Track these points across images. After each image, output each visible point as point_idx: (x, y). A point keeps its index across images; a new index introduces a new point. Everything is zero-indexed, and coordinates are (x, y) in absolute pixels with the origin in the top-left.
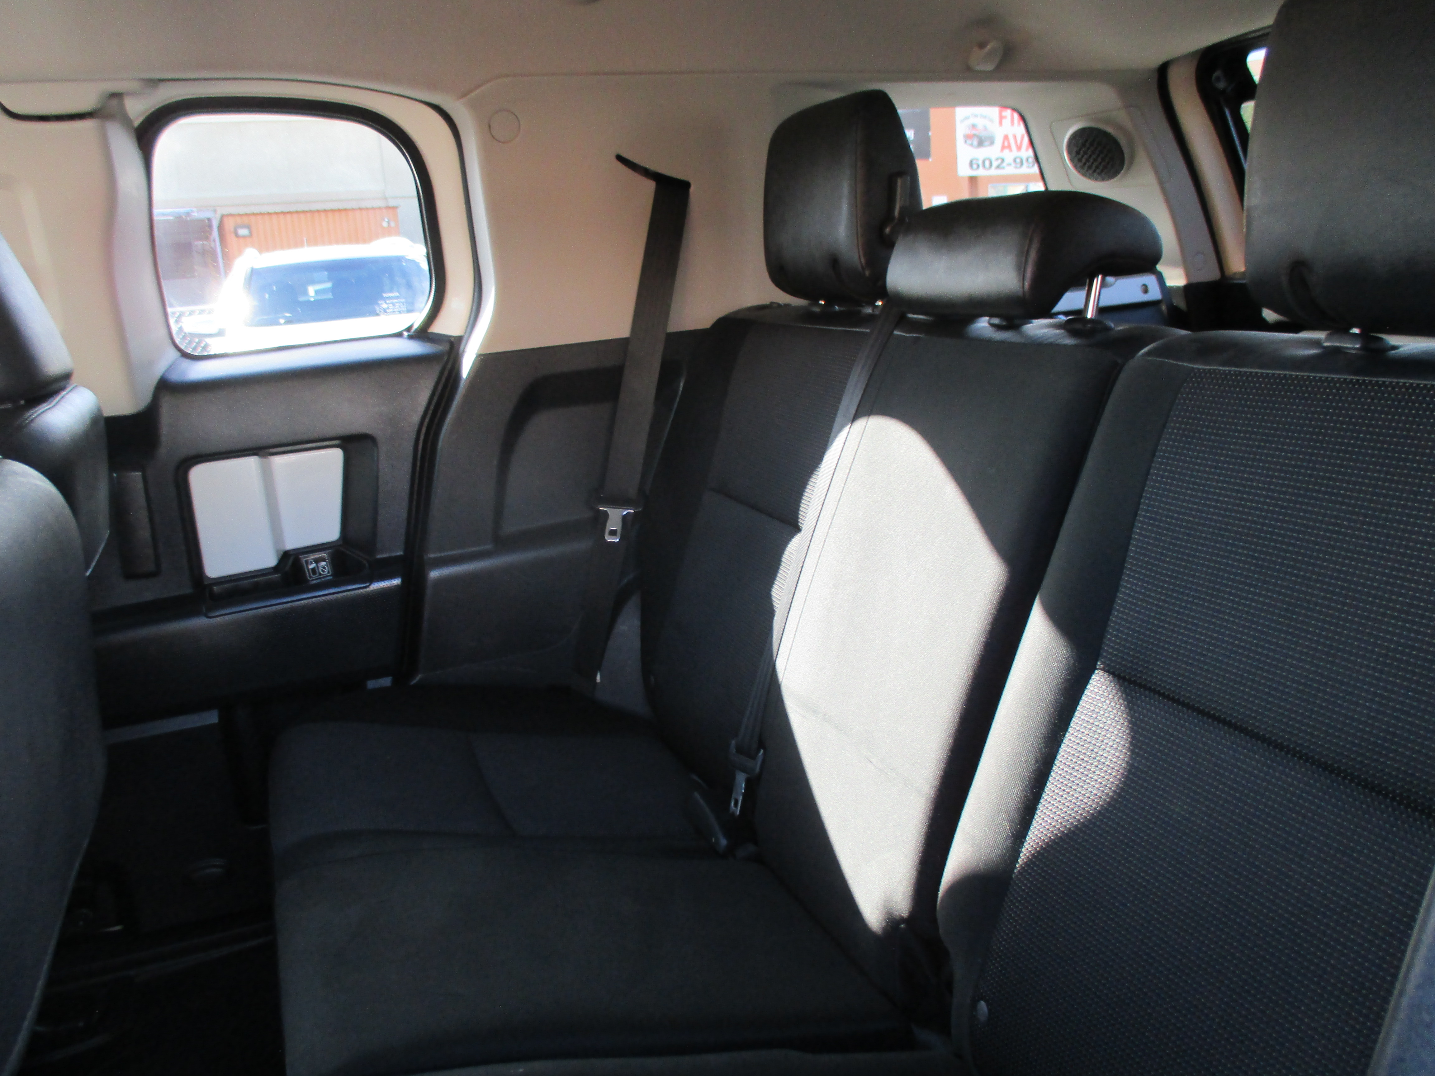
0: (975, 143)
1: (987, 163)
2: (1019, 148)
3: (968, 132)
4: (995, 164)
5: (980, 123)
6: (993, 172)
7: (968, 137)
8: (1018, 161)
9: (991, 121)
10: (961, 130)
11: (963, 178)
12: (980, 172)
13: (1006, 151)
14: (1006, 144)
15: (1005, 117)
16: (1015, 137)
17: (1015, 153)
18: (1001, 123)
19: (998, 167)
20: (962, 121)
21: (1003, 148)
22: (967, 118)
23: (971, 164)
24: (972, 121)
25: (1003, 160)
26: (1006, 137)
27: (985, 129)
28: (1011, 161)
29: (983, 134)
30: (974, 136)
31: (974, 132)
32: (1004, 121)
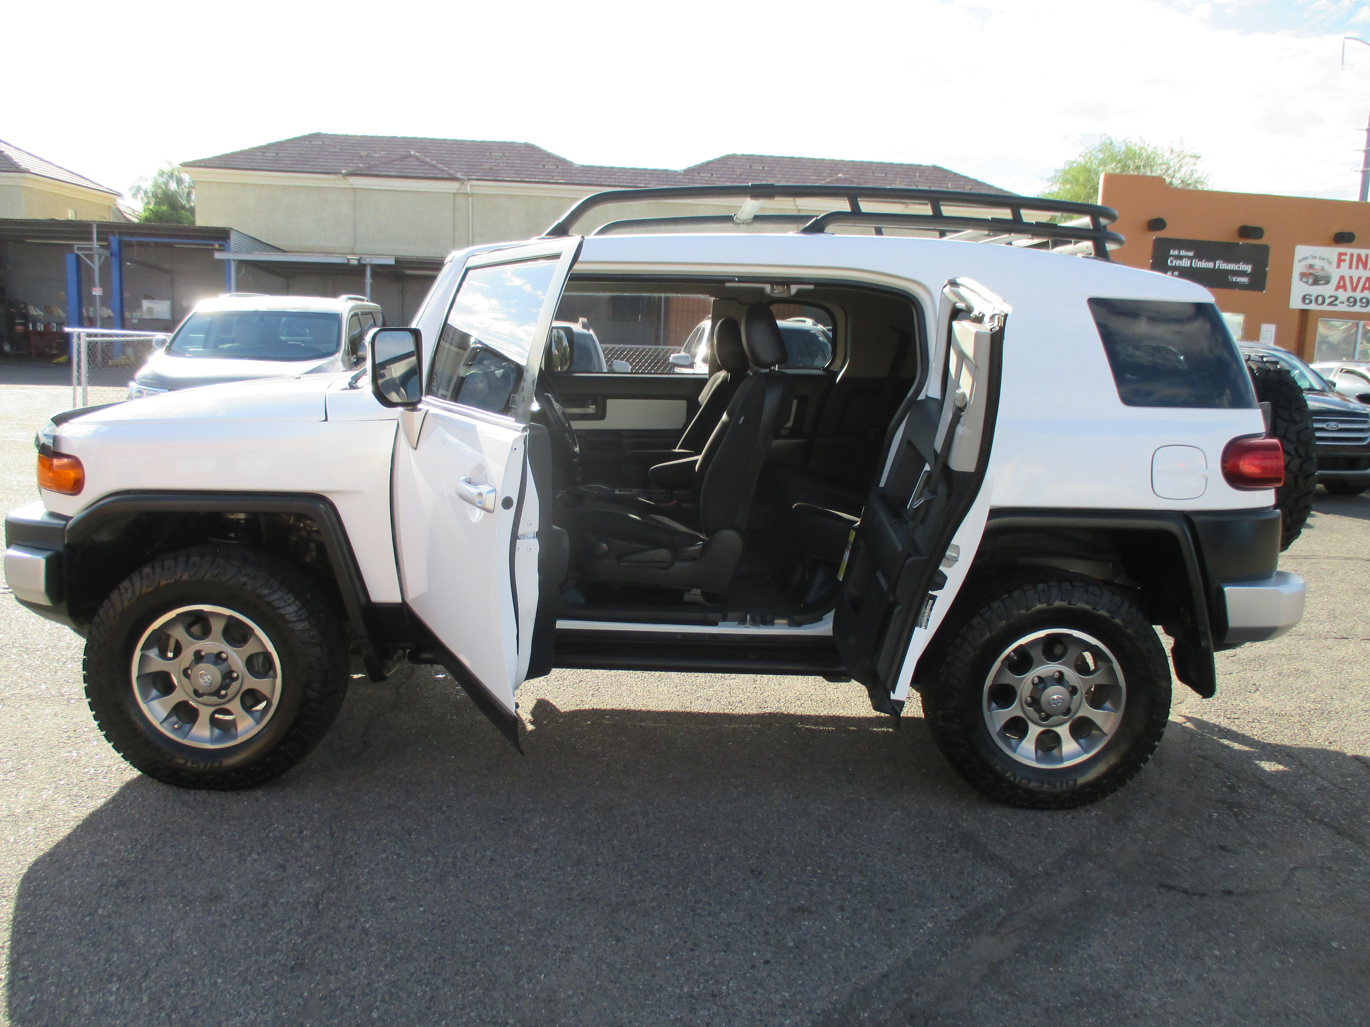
0: (1311, 281)
1: (1320, 300)
2: (1354, 289)
3: (1305, 271)
4: (1328, 301)
5: (1318, 264)
6: (1325, 307)
7: (1303, 275)
8: (1352, 300)
9: (1330, 263)
10: (1298, 268)
11: (1295, 310)
12: (1313, 307)
13: (1341, 291)
14: (1341, 284)
15: (1344, 260)
16: (1351, 278)
17: (1349, 293)
18: (1338, 266)
19: (1330, 304)
20: (1300, 261)
21: (1338, 287)
22: (1305, 259)
23: (1304, 298)
24: (1310, 261)
25: (1336, 299)
26: (1342, 278)
27: (1323, 269)
28: (1344, 299)
29: (1321, 273)
30: (1310, 274)
31: (1311, 271)
32: (1342, 264)
